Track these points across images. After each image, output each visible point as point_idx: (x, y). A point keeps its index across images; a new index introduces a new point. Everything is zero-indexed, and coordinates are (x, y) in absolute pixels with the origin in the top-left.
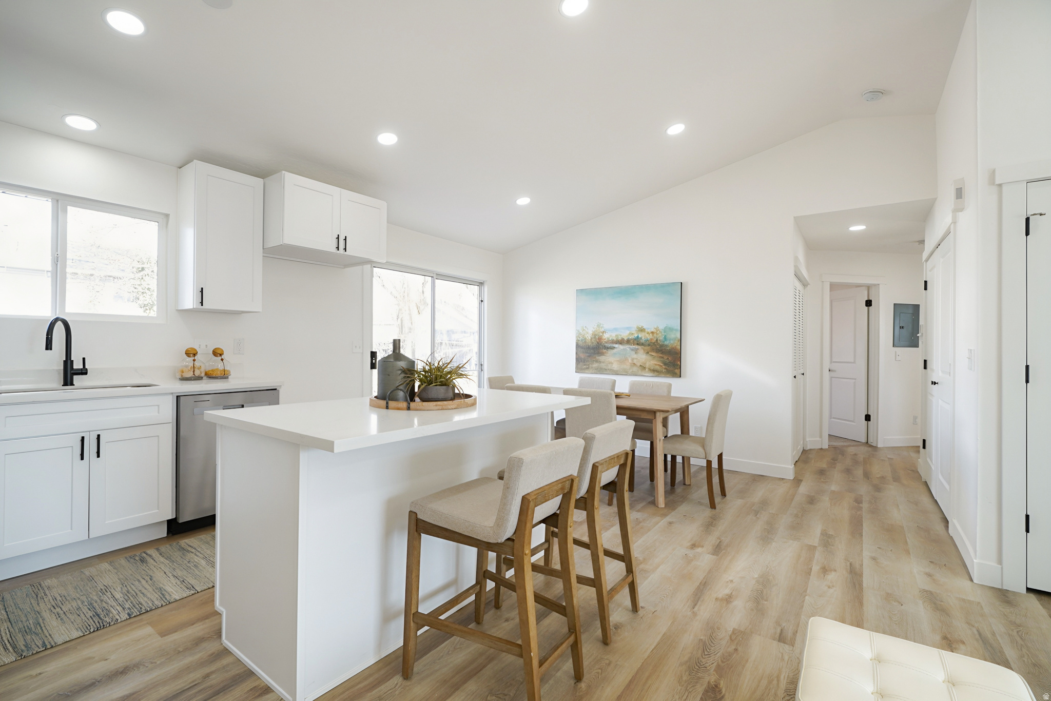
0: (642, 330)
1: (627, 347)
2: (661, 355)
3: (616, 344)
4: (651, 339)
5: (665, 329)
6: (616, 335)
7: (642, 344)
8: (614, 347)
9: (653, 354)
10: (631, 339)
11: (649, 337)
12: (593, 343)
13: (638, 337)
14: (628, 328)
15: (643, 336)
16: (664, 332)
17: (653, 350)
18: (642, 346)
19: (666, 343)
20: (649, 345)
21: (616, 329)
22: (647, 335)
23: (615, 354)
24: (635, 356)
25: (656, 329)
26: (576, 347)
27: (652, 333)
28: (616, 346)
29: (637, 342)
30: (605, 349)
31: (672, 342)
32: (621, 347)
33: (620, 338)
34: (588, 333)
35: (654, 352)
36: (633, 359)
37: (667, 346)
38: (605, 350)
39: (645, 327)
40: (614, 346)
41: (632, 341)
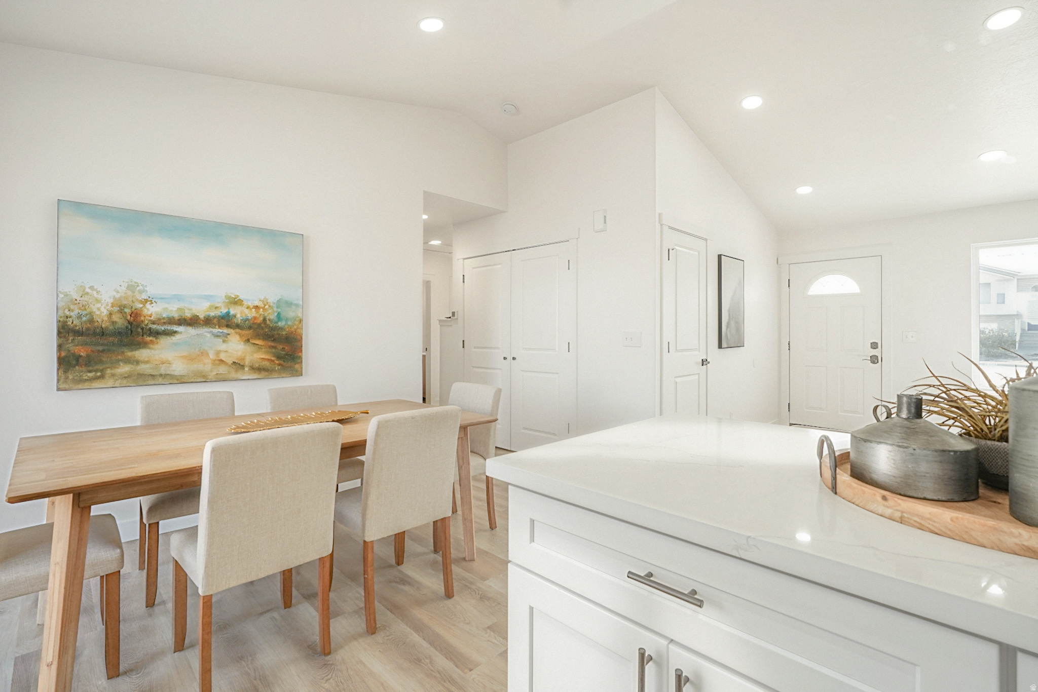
0: (236, 302)
1: (205, 331)
2: (273, 344)
3: (180, 324)
4: (255, 318)
5: (279, 303)
6: (179, 309)
7: (238, 326)
8: (176, 332)
9: (257, 342)
10: (214, 317)
11: (251, 314)
12: (114, 323)
13: (228, 314)
14: (207, 298)
15: (239, 313)
16: (277, 308)
17: (257, 336)
18: (238, 330)
19: (280, 324)
20: (250, 328)
21: (178, 298)
22: (247, 311)
23: (176, 344)
24: (223, 347)
25: (263, 301)
26: (59, 333)
27: (257, 307)
28: (175, 328)
29: (226, 321)
30: (150, 335)
31: (290, 323)
32: (191, 331)
33: (188, 315)
34: (98, 301)
35: (259, 339)
36: (218, 353)
37: (282, 329)
38: (151, 338)
39: (241, 297)
40: (177, 329)
41: (215, 321)
